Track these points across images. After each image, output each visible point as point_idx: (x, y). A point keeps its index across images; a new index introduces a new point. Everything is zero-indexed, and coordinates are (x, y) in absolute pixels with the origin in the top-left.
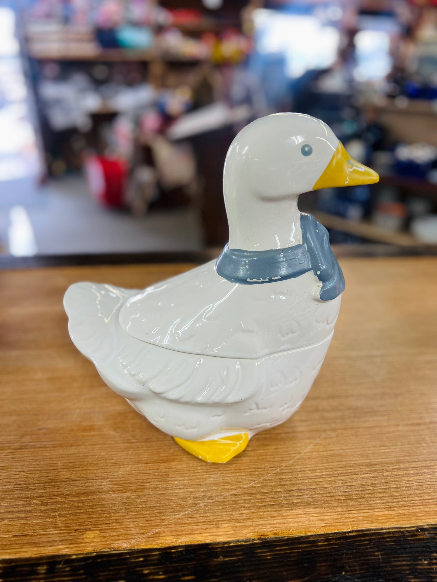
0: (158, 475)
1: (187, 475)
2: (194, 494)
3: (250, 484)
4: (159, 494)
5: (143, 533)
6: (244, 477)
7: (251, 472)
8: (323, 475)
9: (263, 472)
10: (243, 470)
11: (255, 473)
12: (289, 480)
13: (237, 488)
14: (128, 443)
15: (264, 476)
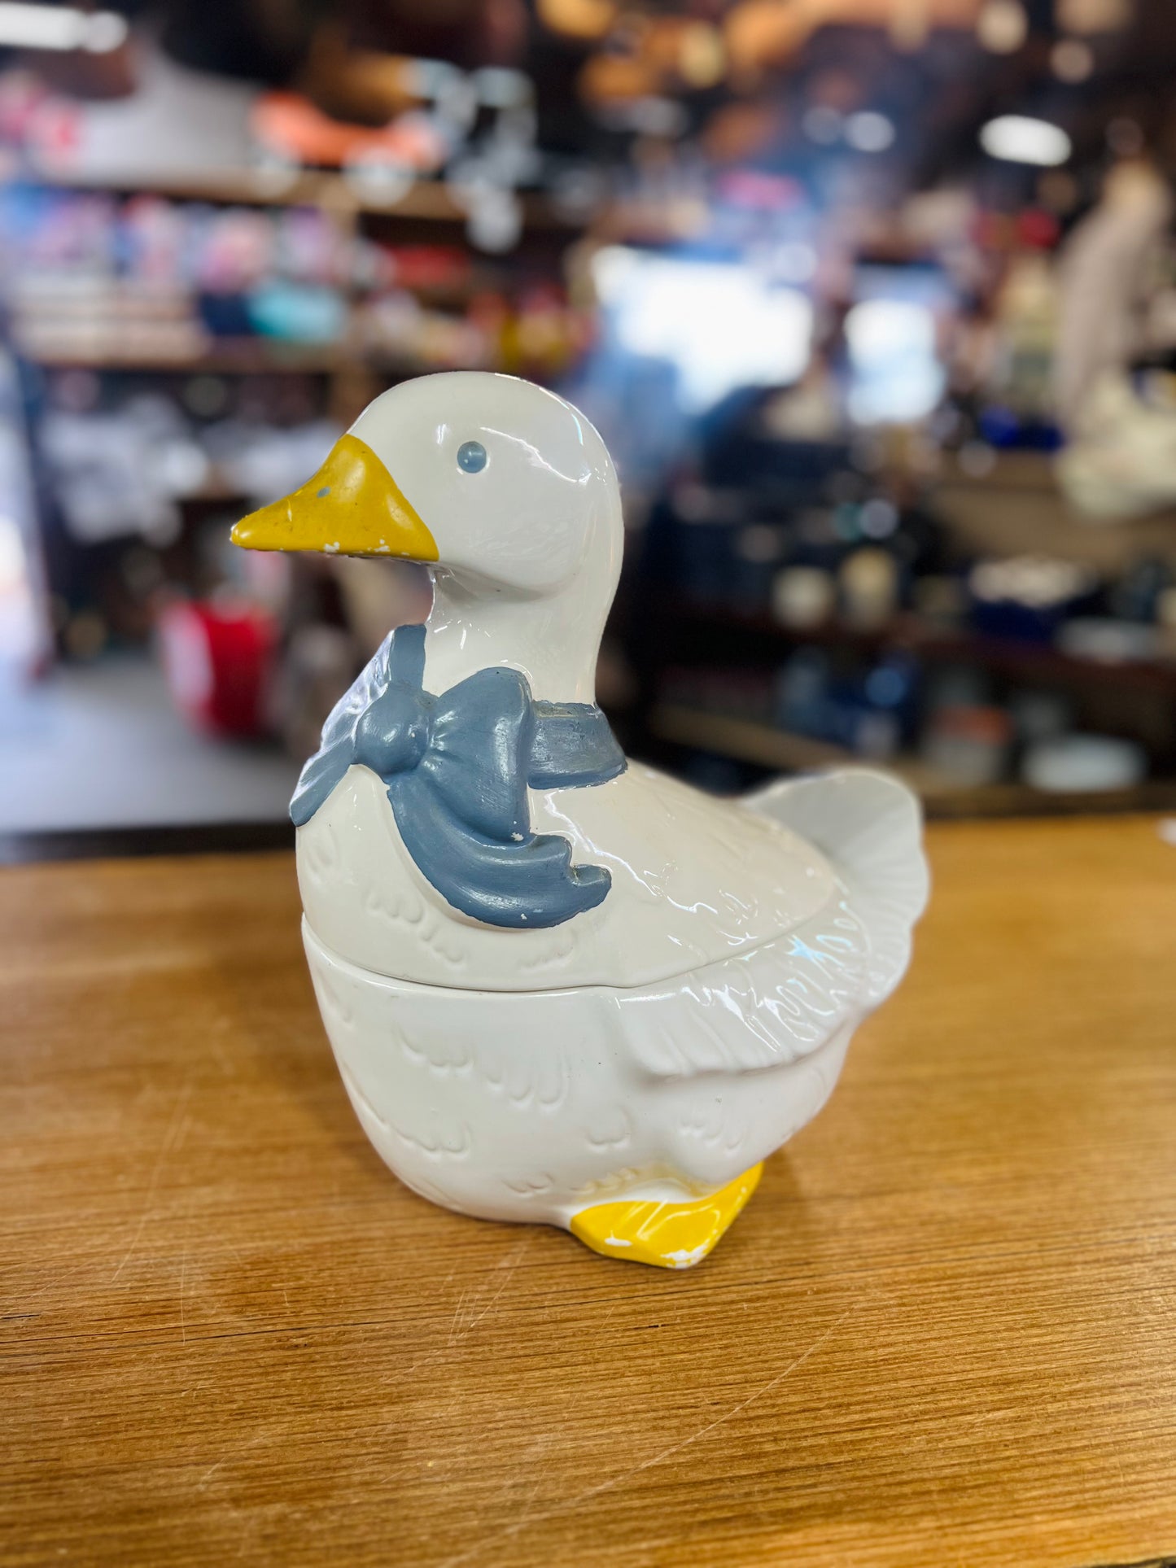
0: (375, 1444)
1: (461, 1439)
2: (487, 1498)
3: (655, 1456)
4: (378, 1504)
6: (637, 1436)
7: (655, 1419)
8: (870, 1420)
9: (693, 1420)
10: (630, 1417)
11: (667, 1423)
12: (772, 1441)
13: (616, 1471)
14: (282, 1348)
15: (697, 1432)
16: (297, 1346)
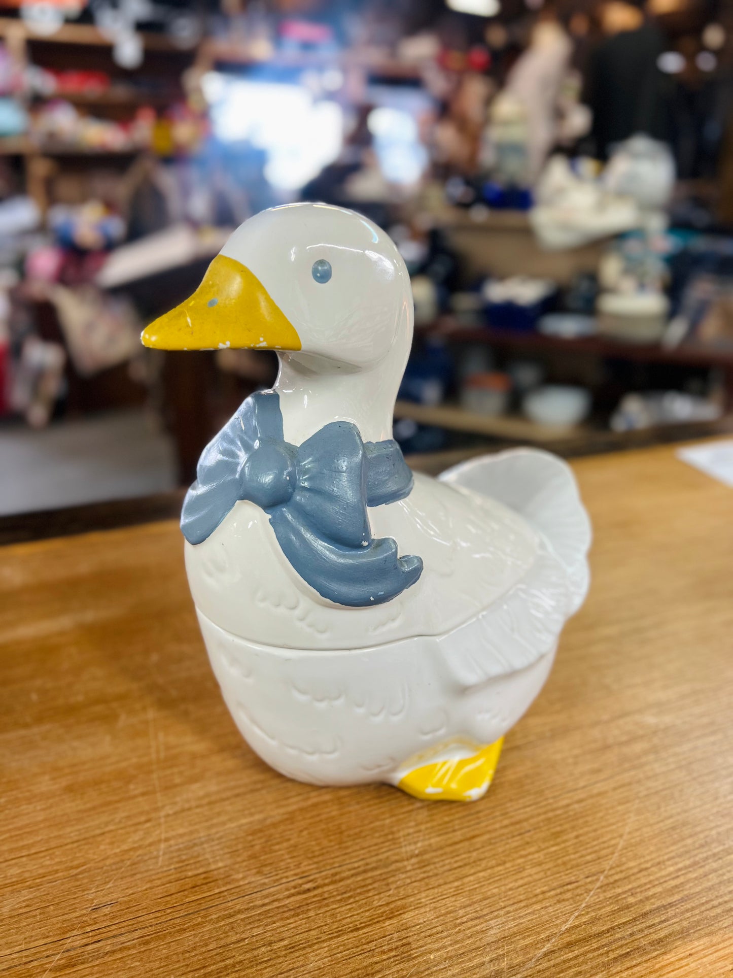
0: (391, 950)
1: (445, 934)
2: (478, 972)
3: (567, 920)
6: (551, 909)
7: (557, 895)
8: (680, 870)
9: (579, 891)
10: (541, 897)
11: (565, 896)
12: (631, 895)
13: (548, 936)
14: (299, 893)
15: (585, 899)
16: (309, 890)
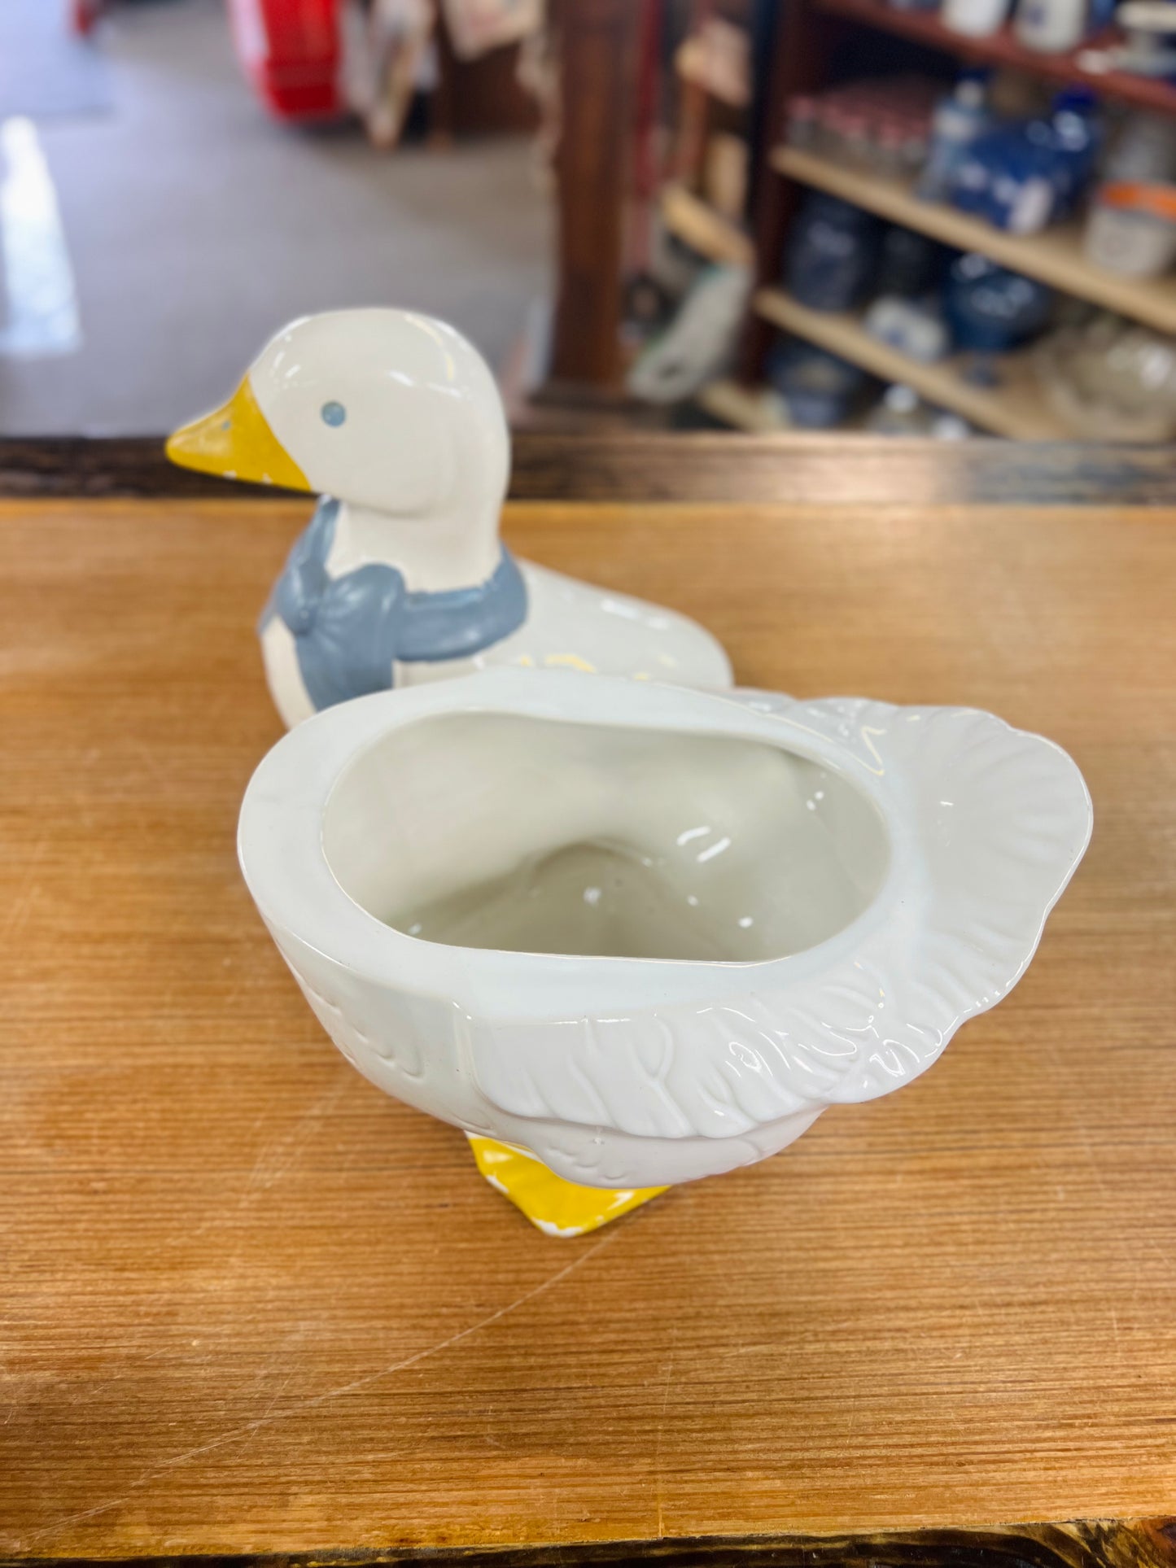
0: (147, 1315)
1: (230, 1318)
2: (239, 1387)
3: (406, 1358)
4: (138, 1382)
5: (71, 1511)
6: (395, 1334)
7: (417, 1317)
8: (624, 1342)
9: (454, 1322)
10: (395, 1311)
11: (427, 1323)
12: (522, 1355)
13: (365, 1372)
14: (81, 1192)
15: (453, 1336)
16: (96, 1192)
